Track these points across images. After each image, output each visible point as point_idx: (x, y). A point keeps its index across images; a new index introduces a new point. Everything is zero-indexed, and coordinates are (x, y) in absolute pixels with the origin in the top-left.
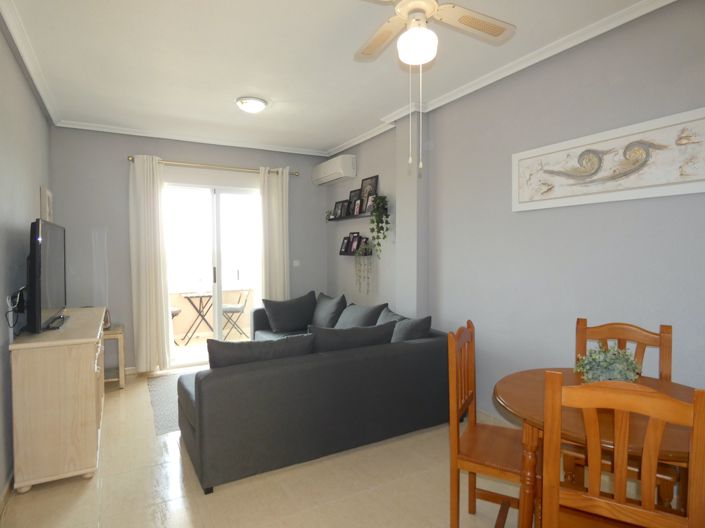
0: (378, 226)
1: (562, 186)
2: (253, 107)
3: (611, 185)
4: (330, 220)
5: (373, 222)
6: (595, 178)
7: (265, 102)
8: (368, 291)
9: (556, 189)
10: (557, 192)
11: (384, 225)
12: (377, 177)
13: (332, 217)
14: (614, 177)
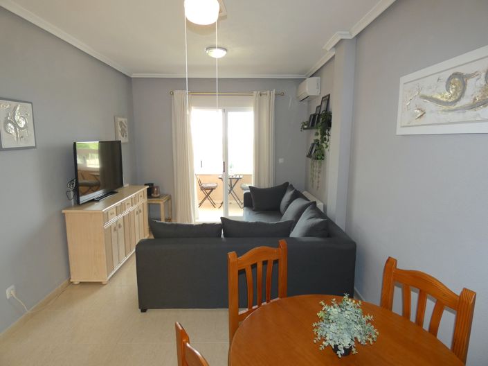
0: (322, 138)
1: (432, 112)
2: (217, 54)
3: (470, 114)
4: (305, 129)
5: (317, 134)
6: (459, 105)
7: (226, 50)
8: (318, 187)
9: (427, 115)
10: (429, 118)
11: (327, 136)
12: (329, 95)
13: (305, 127)
14: (474, 106)
